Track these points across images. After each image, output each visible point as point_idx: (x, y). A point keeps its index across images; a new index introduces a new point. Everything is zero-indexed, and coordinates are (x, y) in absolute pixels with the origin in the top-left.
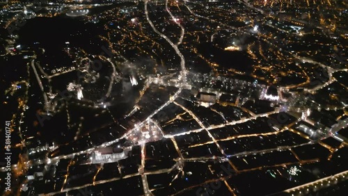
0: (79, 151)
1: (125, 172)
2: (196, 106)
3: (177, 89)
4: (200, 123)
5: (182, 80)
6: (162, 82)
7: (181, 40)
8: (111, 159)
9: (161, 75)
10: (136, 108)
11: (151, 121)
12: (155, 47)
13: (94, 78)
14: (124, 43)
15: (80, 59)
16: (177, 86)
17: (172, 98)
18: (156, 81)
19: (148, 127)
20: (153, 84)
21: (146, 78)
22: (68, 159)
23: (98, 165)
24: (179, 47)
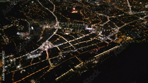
0: (22, 55)
1: (42, 60)
2: (64, 35)
3: (56, 29)
4: (66, 40)
5: (57, 26)
6: (49, 27)
7: (54, 9)
8: (35, 56)
9: (49, 25)
10: (41, 38)
11: (48, 42)
12: (44, 13)
13: (22, 28)
14: (31, 12)
15: (14, 21)
16: (56, 28)
17: (55, 33)
18: (47, 27)
19: (47, 44)
20: (46, 28)
21: (43, 26)
22: (19, 59)
23: (32, 59)
24: (54, 13)
